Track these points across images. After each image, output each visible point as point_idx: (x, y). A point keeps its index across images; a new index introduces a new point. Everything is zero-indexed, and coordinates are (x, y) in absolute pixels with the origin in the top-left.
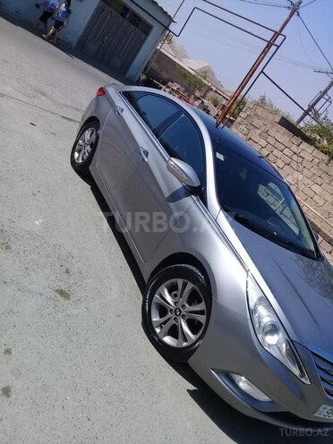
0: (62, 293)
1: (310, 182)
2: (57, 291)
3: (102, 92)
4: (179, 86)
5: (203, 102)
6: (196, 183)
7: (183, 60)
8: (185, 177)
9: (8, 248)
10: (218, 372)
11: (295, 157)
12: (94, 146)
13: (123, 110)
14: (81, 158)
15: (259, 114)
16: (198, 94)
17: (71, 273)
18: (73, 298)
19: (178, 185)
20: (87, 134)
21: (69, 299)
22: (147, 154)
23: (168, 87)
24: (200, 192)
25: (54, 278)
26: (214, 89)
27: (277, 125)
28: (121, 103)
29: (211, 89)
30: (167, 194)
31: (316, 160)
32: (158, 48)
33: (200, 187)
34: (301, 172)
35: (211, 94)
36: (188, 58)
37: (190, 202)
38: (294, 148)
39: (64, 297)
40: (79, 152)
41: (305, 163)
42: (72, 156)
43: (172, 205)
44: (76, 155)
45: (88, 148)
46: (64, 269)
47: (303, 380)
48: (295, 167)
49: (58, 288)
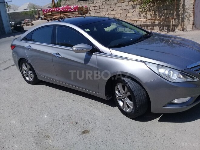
0: (84, 132)
1: (108, 12)
2: (82, 133)
3: (13, 47)
4: (27, 20)
5: (41, 18)
6: (91, 48)
7: (18, 9)
8: (85, 49)
9: (48, 137)
10: (166, 105)
11: (96, 8)
12: (32, 69)
13: (30, 46)
14: (31, 78)
15: (69, 4)
16: (37, 16)
17: (78, 122)
18: (90, 130)
19: (84, 55)
20: (24, 67)
21: (89, 132)
22: (59, 54)
23: (24, 24)
24: (95, 50)
25: (76, 130)
26: (40, 9)
27: (79, 2)
28: (26, 44)
29: (39, 10)
30: (83, 62)
31: (104, 3)
32: (8, 12)
33: (93, 48)
34: (103, 11)
35: (41, 12)
36: (19, 7)
37: (95, 56)
38: (92, 5)
39: (87, 133)
40: (27, 76)
41: (101, 7)
42: (26, 80)
43: (88, 64)
44: (27, 78)
45: (30, 72)
46: (74, 124)
47: (195, 80)
48: (99, 11)
49: (81, 132)
